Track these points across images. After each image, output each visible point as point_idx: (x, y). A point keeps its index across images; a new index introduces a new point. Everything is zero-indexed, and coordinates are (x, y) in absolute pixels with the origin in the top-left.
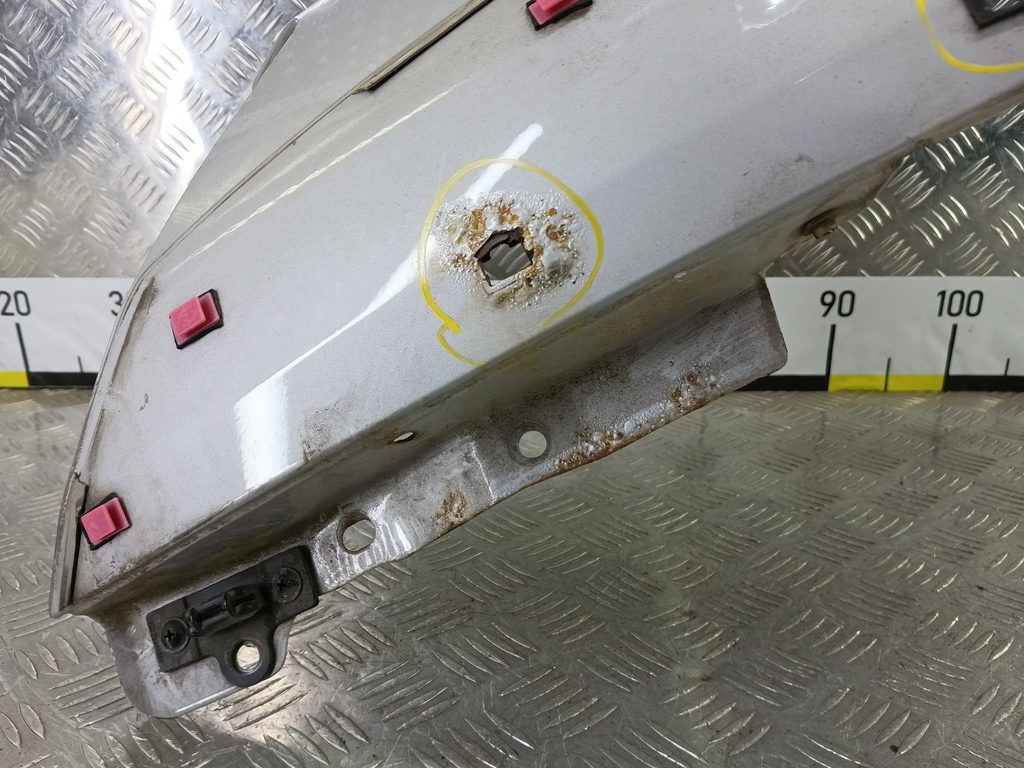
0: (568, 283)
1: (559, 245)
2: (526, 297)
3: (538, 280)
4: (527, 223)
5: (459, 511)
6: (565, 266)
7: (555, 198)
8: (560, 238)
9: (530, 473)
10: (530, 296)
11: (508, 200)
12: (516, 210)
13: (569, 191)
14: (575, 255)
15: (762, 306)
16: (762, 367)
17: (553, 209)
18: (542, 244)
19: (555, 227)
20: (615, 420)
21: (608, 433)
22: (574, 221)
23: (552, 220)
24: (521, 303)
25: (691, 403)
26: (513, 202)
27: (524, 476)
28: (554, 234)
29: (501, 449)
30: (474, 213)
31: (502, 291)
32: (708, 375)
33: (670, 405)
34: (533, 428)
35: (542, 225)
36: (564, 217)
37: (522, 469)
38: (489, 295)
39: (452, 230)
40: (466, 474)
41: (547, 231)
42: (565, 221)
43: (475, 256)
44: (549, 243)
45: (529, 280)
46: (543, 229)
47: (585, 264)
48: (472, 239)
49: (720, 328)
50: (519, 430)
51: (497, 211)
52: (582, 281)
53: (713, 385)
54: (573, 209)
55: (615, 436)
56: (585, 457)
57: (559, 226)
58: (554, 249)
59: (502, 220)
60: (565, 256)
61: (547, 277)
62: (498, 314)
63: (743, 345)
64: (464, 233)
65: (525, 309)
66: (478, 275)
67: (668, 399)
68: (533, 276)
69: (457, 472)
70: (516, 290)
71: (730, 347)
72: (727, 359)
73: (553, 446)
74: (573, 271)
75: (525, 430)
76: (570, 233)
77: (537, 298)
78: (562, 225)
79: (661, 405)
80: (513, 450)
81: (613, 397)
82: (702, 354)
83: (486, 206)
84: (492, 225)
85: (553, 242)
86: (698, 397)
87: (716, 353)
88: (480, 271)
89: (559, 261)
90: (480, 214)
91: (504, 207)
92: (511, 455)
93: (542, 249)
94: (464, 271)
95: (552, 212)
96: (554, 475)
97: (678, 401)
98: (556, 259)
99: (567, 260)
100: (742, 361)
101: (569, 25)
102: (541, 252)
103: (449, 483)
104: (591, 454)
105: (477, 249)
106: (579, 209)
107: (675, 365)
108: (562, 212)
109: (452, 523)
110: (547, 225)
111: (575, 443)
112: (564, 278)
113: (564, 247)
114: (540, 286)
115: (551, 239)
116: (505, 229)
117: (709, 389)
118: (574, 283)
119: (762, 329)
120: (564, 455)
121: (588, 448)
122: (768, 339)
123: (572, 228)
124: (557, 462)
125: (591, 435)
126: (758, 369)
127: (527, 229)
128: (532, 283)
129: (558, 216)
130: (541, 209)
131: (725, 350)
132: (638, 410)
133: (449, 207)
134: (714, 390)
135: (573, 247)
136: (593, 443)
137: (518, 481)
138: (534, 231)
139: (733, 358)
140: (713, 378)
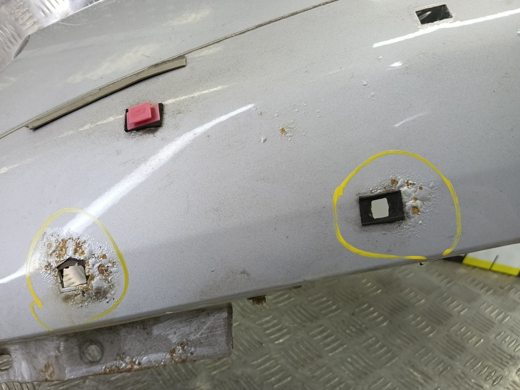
0: (104, 301)
1: (104, 277)
2: (80, 301)
3: (89, 294)
4: (89, 259)
5: (51, 374)
6: (104, 291)
7: (107, 248)
8: (105, 274)
9: (88, 369)
10: (83, 302)
11: (82, 239)
12: (85, 248)
13: (116, 247)
14: (111, 287)
15: (227, 317)
16: (218, 353)
17: (105, 255)
18: (94, 274)
19: (103, 266)
20: (139, 354)
21: (134, 359)
22: (115, 266)
23: (103, 261)
24: (77, 303)
25: (179, 359)
26: (85, 242)
27: (84, 370)
28: (103, 270)
29: (76, 351)
30: (62, 240)
31: (68, 293)
32: (191, 347)
33: (168, 356)
34: (96, 344)
35: (97, 263)
36: (110, 262)
37: (85, 366)
38: (61, 292)
39: (50, 246)
40: (56, 357)
41: (99, 267)
42: (110, 265)
43: (58, 267)
44: (98, 275)
45: (83, 292)
46: (97, 265)
47: (116, 293)
48: (57, 257)
49: (203, 322)
50: (88, 344)
51: (75, 244)
52: (112, 303)
53: (192, 353)
54: (116, 259)
55: (137, 363)
56: (119, 369)
57: (106, 266)
58: (100, 279)
59: (76, 251)
60: (105, 285)
61: (94, 294)
62: (64, 305)
63: (212, 336)
64: (54, 251)
65: (78, 308)
66: (57, 279)
67: (168, 352)
68: (86, 291)
69: (53, 353)
70: (76, 295)
71: (206, 335)
72: (202, 341)
73: (104, 358)
74: (109, 295)
75: (91, 344)
76: (111, 272)
77: (86, 304)
78: (108, 267)
79: (164, 354)
80: (82, 355)
81: (141, 341)
82: (191, 333)
83: (70, 239)
84: (70, 253)
85: (100, 275)
86: (183, 357)
87: (198, 336)
88: (59, 277)
89: (102, 287)
90: (66, 242)
91: (79, 243)
92: (80, 356)
93: (94, 277)
94: (50, 274)
95: (104, 256)
96: (100, 374)
97: (172, 355)
98: (100, 285)
99: (106, 288)
100: (210, 345)
101: (144, 136)
102: (93, 278)
103: (49, 357)
104: (122, 369)
105: (59, 264)
106: (119, 260)
107: (176, 335)
108: (110, 258)
109: (47, 379)
110: (99, 263)
111: (116, 360)
112: (103, 298)
113: (106, 280)
114: (89, 298)
115: (100, 273)
116: (76, 258)
117: (189, 355)
118: (108, 302)
119: (224, 331)
120: (109, 365)
121: (122, 365)
122: (225, 338)
123: (113, 270)
124: (104, 368)
125: (125, 357)
126: (216, 353)
127: (88, 262)
128: (85, 294)
129: (107, 260)
130: (98, 253)
131: (203, 336)
132: (152, 353)
133: (50, 231)
134: (192, 356)
135: (111, 282)
136: (125, 362)
137: (81, 372)
138: (92, 265)
139: (205, 342)
140: (193, 349)
